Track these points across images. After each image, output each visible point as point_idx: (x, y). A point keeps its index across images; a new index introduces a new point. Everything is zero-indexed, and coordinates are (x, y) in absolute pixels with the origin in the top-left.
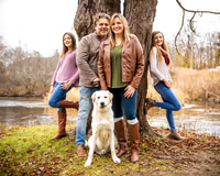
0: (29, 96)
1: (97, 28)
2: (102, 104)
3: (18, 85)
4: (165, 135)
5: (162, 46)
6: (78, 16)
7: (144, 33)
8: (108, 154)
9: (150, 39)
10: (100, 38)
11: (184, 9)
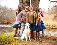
0: (8, 23)
2: (28, 26)
3: (4, 19)
11: (50, 1)
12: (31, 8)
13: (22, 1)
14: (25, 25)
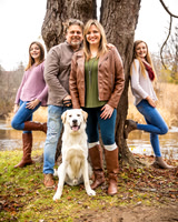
1: (68, 37)
4: (149, 164)
5: (146, 58)
6: (46, 23)
7: (124, 42)
8: (81, 185)
9: (132, 50)
10: (72, 48)
11: (172, 15)
12: (94, 28)
13: (62, 5)
14: (63, 116)
